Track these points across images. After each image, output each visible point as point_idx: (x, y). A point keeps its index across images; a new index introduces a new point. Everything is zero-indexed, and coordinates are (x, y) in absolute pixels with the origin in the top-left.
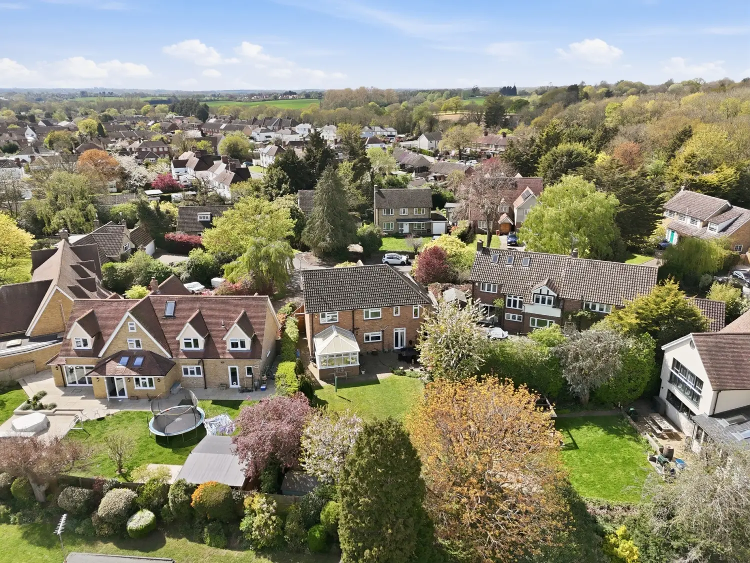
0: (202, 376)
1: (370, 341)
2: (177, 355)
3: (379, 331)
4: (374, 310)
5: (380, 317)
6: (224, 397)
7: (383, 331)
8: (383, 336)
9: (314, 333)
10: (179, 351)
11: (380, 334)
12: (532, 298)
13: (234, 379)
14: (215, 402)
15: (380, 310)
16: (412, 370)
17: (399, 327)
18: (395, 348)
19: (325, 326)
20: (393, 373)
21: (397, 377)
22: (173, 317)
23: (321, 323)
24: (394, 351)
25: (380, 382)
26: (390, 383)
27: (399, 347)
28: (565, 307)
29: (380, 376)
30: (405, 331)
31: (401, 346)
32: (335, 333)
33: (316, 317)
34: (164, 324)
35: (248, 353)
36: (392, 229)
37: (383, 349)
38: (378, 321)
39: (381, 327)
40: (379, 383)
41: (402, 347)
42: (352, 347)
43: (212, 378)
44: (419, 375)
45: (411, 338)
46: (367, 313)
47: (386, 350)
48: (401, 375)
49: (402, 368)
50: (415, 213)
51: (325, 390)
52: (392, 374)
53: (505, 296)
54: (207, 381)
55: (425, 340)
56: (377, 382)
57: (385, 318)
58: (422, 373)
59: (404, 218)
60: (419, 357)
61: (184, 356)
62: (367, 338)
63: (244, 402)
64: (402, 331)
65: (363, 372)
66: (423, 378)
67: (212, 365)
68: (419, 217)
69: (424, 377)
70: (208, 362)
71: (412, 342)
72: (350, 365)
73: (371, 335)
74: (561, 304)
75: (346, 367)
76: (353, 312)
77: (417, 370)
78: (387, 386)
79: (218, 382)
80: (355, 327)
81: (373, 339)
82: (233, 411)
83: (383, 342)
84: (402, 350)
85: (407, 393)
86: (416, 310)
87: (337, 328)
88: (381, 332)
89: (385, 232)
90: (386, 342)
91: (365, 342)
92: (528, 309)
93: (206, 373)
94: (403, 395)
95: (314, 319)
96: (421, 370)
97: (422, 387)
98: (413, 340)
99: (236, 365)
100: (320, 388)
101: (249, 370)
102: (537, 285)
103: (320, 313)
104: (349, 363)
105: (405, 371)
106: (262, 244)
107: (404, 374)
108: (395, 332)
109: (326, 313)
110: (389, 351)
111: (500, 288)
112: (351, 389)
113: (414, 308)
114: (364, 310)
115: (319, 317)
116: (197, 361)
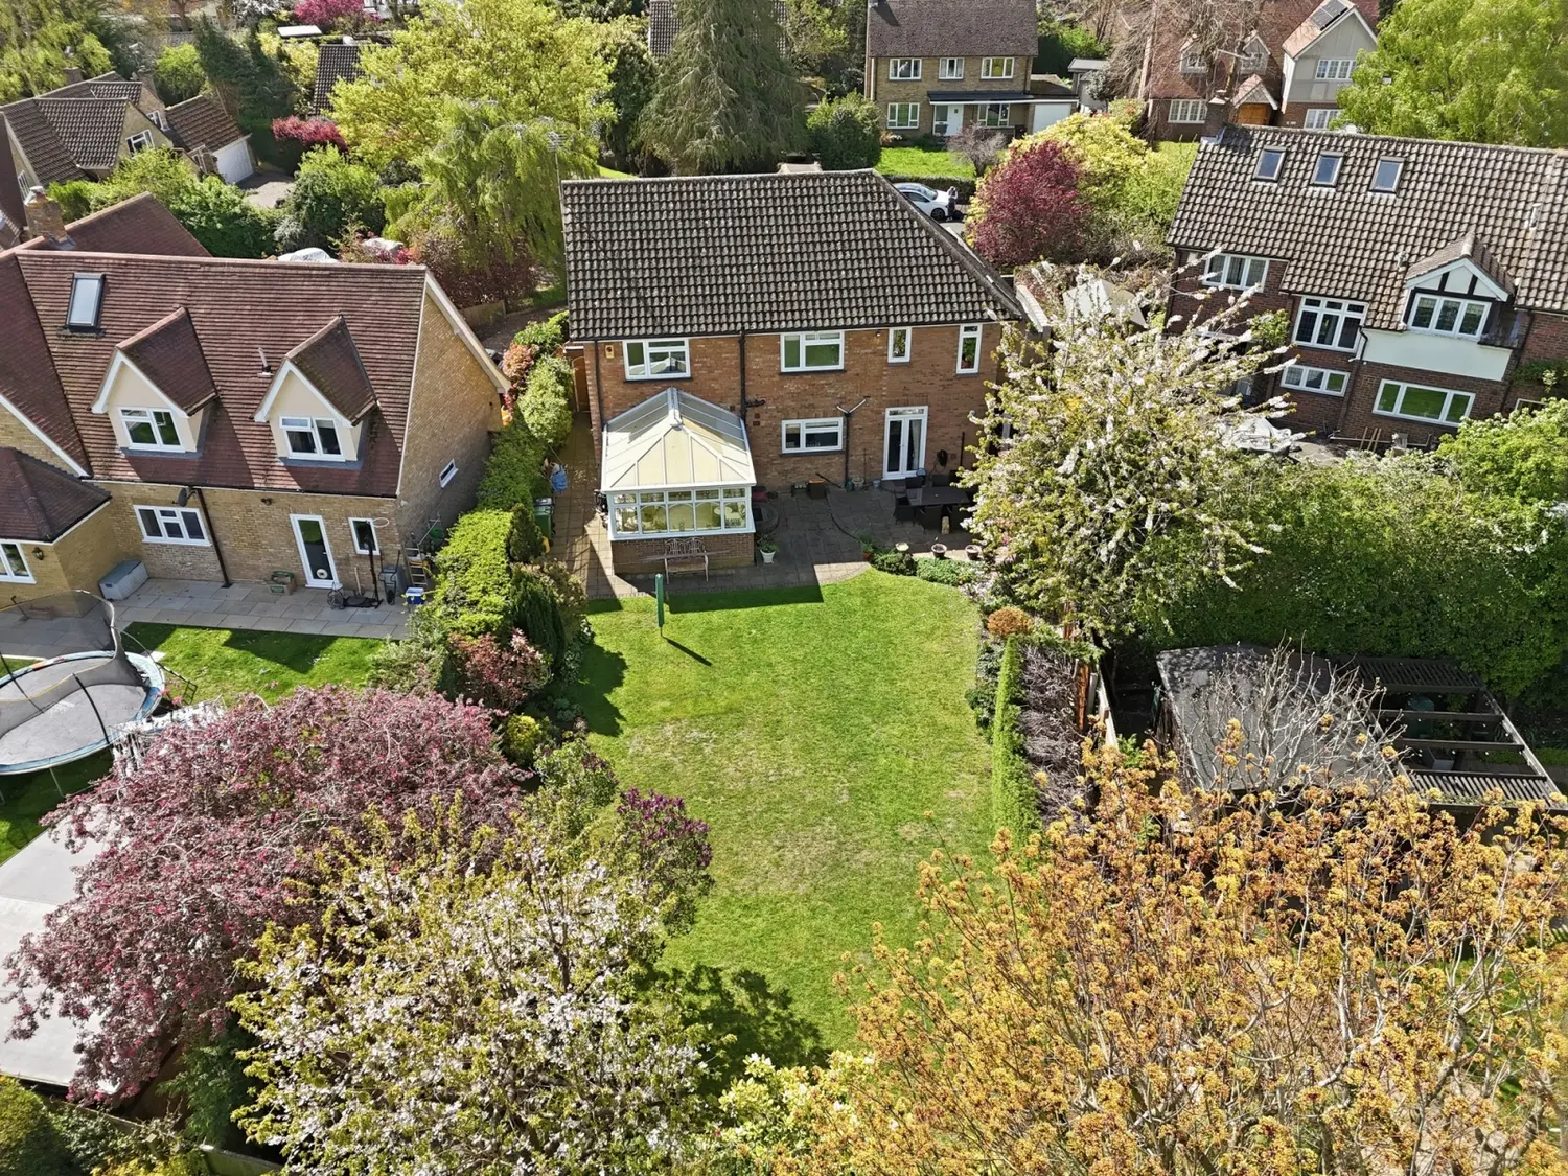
0: (206, 542)
1: (803, 448)
2: (107, 469)
3: (835, 414)
4: (819, 340)
5: (840, 366)
6: (273, 620)
7: (847, 416)
8: (847, 433)
9: (607, 413)
10: (113, 455)
11: (837, 425)
12: (1402, 309)
13: (319, 561)
14: (239, 639)
15: (839, 339)
16: (941, 556)
17: (907, 404)
18: (889, 476)
19: (645, 389)
20: (873, 563)
21: (887, 579)
22: (96, 330)
23: (629, 377)
24: (883, 485)
25: (825, 592)
26: (858, 601)
27: (903, 473)
28: (1532, 344)
29: (825, 574)
30: (924, 418)
31: (910, 467)
32: (673, 416)
33: (610, 355)
34: (65, 357)
35: (350, 473)
36: (913, 123)
37: (847, 479)
38: (831, 379)
39: (843, 401)
40: (819, 599)
41: (912, 474)
42: (732, 466)
43: (244, 552)
44: (964, 573)
45: (941, 446)
46: (793, 346)
47: (857, 480)
48: (899, 571)
49: (903, 547)
50: (985, 71)
51: (627, 617)
52: (867, 566)
53: (1296, 302)
54: (228, 561)
55: (993, 450)
56: (813, 593)
57: (858, 369)
58: (977, 569)
59: (950, 89)
60: (970, 515)
61: (132, 474)
62: (793, 438)
63: (337, 643)
64: (913, 415)
65: (768, 557)
66: (976, 588)
67: (234, 508)
68: (996, 88)
69: (983, 581)
70: (218, 496)
71: (947, 461)
72: (723, 531)
73: (804, 427)
74: (1514, 333)
75: (705, 538)
76: (742, 341)
77: (958, 556)
78: (845, 613)
79: (264, 565)
80: (750, 398)
81: (812, 439)
82: (290, 675)
83: (846, 452)
84: (910, 483)
85: (915, 640)
86: (970, 344)
87: (683, 400)
88: (840, 420)
89: (895, 131)
90: (857, 456)
91: (785, 450)
92: (1379, 349)
93: (219, 535)
94: (901, 649)
95: (603, 363)
96: (974, 557)
97: (972, 621)
98: (952, 450)
99: (318, 513)
100: (612, 604)
101: (364, 530)
102: (1424, 261)
103: (625, 343)
104: (717, 521)
105: (917, 557)
106: (486, 121)
107: (912, 569)
108: (889, 419)
109: (645, 342)
110: (868, 486)
111: (1278, 270)
112: (716, 617)
113: (963, 335)
114: (783, 335)
115: (619, 354)
116: (175, 490)
